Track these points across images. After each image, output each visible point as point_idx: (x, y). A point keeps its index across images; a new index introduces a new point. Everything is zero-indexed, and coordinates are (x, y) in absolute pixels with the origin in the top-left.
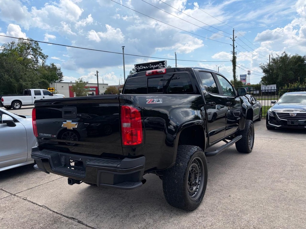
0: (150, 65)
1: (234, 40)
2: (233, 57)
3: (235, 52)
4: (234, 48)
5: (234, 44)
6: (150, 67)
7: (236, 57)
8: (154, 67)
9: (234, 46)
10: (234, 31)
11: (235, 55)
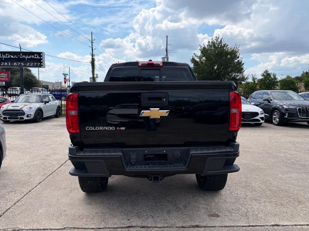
0: (21, 54)
1: (92, 43)
2: (92, 58)
3: (94, 54)
4: (92, 50)
5: (92, 46)
6: (21, 57)
7: (94, 59)
8: (26, 58)
9: (92, 48)
10: (92, 33)
11: (94, 57)
